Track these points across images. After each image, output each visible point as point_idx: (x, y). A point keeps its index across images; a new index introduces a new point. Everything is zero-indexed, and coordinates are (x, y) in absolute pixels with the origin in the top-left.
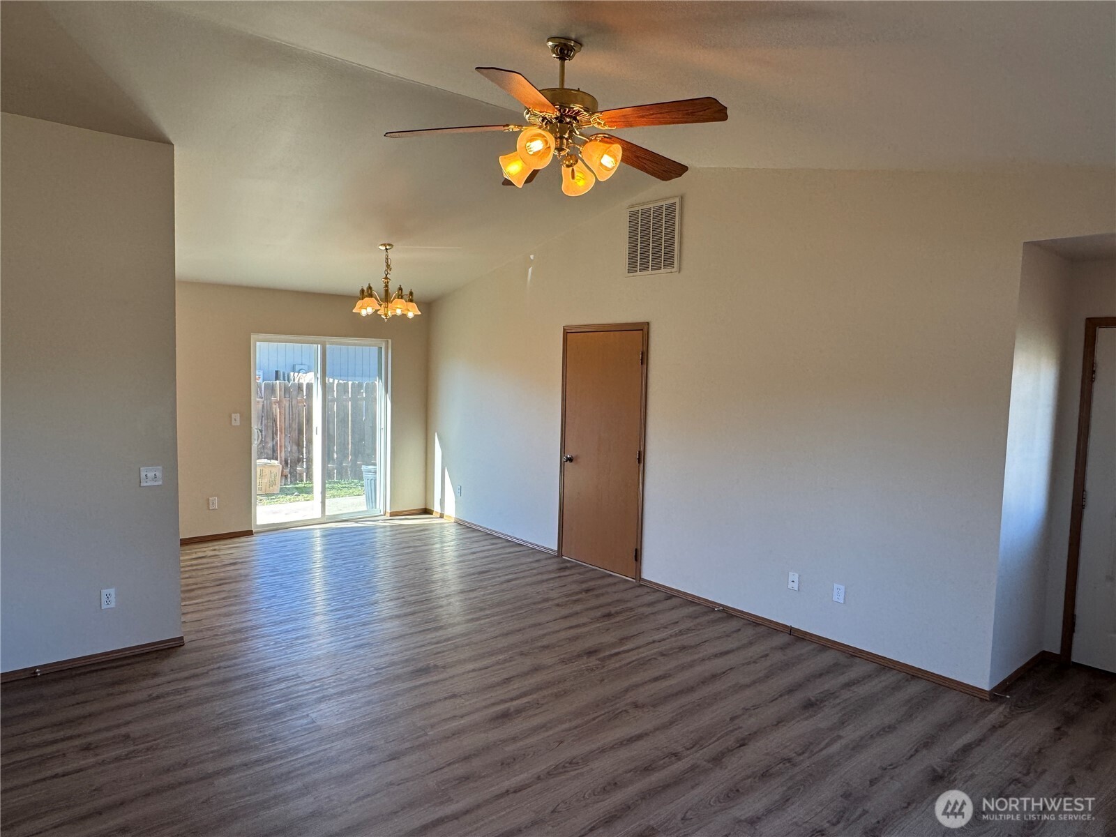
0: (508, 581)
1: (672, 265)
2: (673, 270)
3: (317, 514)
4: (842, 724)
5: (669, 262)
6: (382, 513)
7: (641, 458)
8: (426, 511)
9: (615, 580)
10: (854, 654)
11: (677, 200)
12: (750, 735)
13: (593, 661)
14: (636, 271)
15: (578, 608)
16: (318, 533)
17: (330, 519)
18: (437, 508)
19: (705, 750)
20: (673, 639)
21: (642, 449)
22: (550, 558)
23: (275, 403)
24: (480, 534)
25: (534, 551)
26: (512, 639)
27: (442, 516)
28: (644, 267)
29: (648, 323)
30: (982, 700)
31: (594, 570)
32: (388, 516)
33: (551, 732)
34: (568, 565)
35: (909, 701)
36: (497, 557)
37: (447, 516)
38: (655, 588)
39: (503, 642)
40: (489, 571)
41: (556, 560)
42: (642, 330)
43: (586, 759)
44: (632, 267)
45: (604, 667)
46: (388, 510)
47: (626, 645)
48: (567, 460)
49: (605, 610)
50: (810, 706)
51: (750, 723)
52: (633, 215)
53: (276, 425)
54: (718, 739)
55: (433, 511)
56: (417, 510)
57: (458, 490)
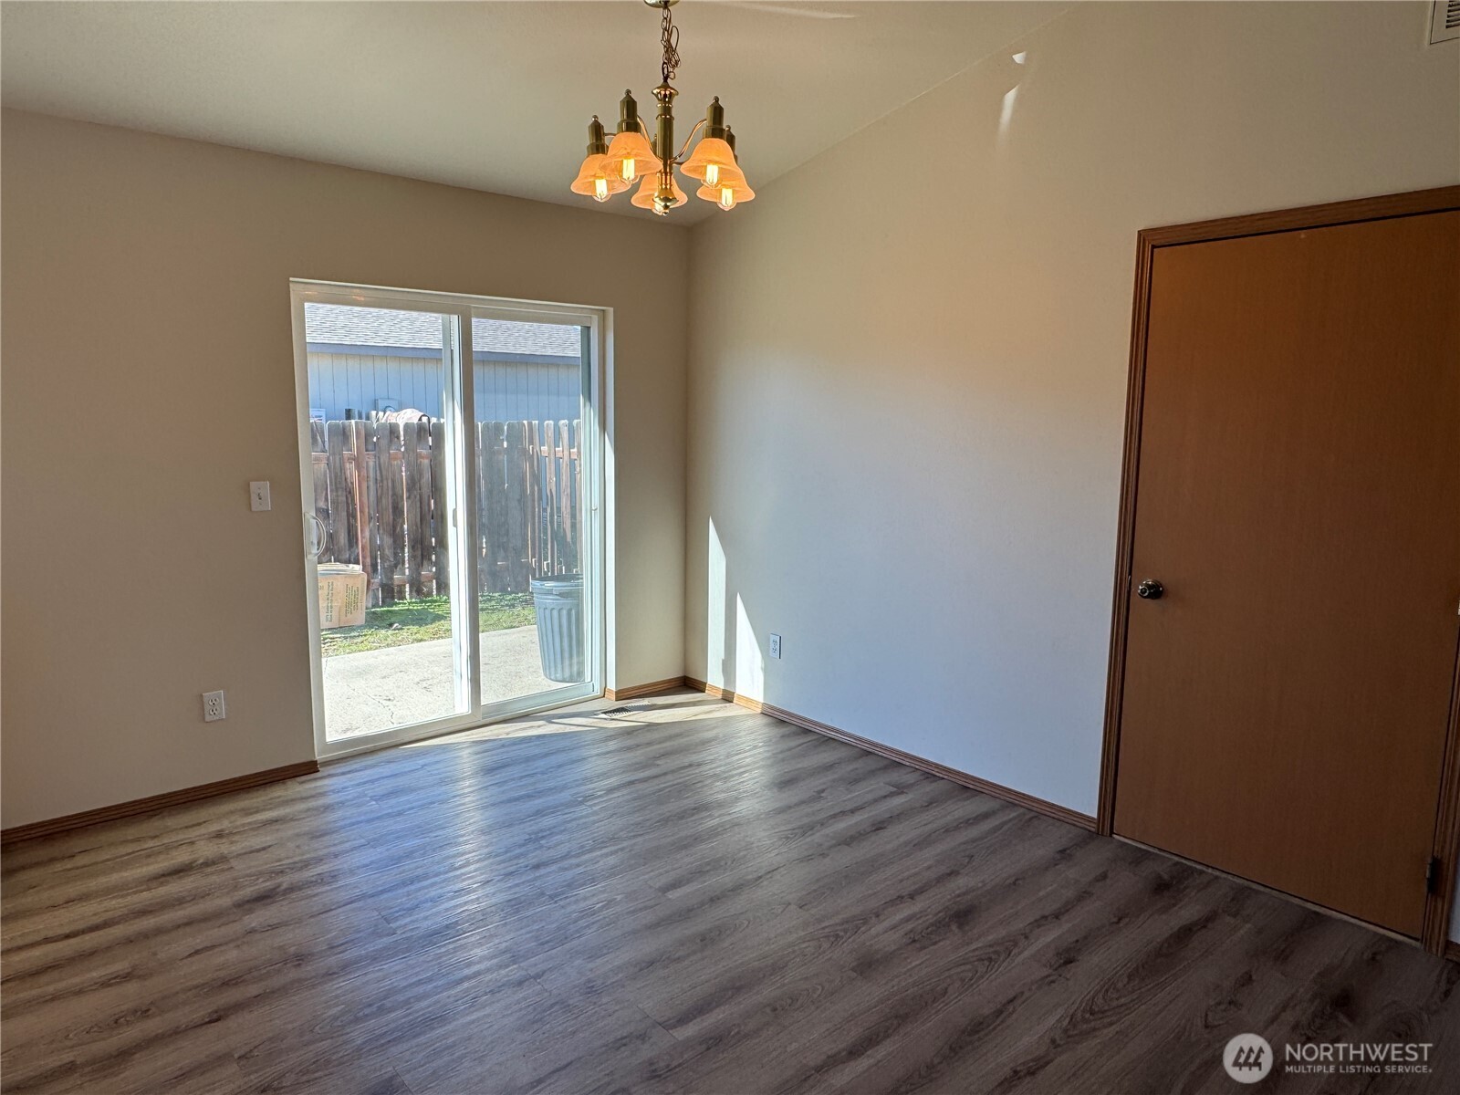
3: (461, 705)
6: (598, 693)
8: (688, 684)
18: (714, 678)
23: (351, 459)
27: (728, 698)
37: (711, 686)
41: (1094, 841)
46: (612, 686)
53: (353, 499)
55: (705, 685)
56: (669, 681)
57: (772, 645)
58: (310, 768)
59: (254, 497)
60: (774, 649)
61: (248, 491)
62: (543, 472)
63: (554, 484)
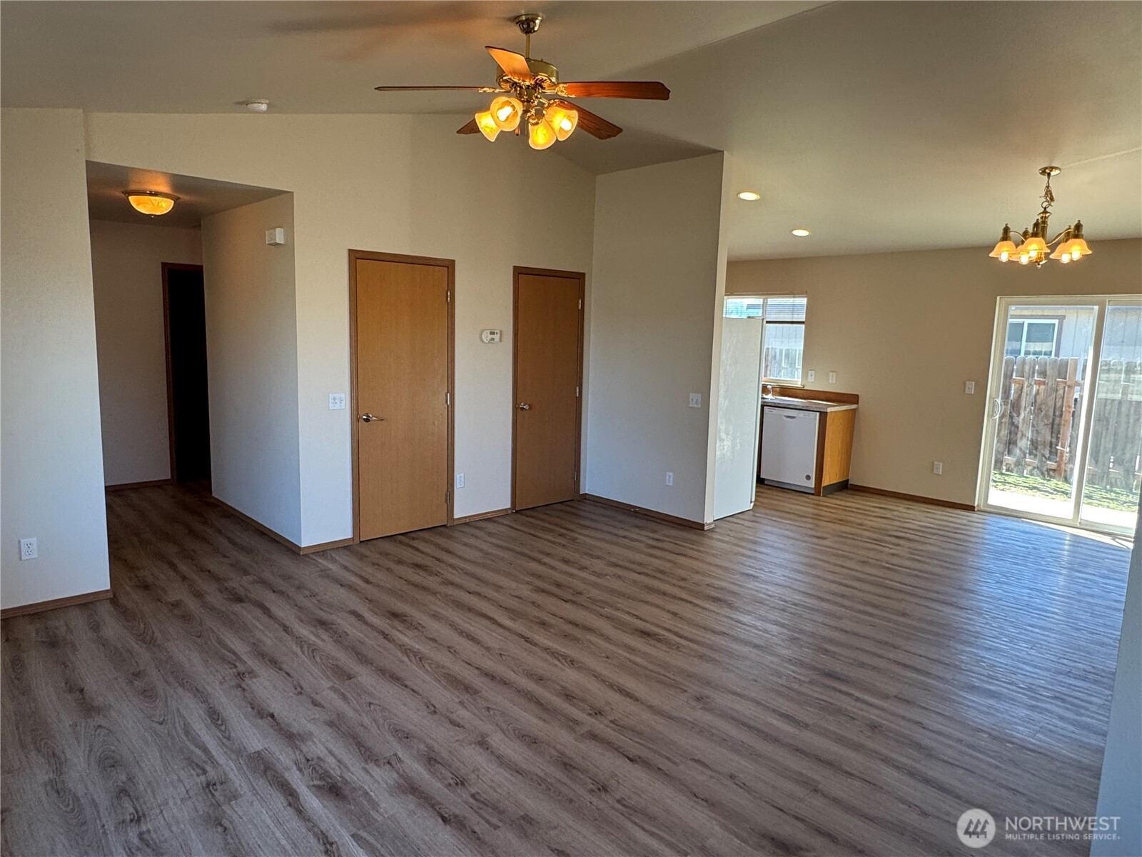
17: (1084, 525)
58: (971, 508)
59: (967, 389)
61: (965, 384)
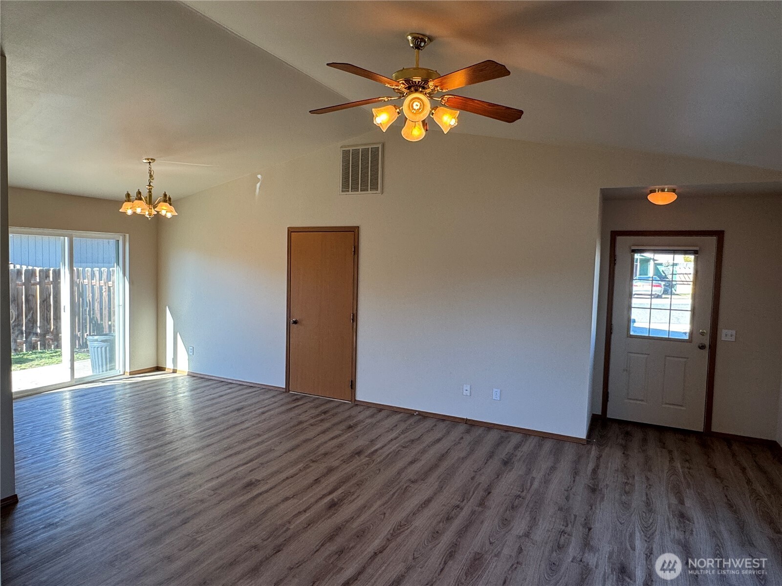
0: (263, 413)
1: (377, 189)
2: (377, 192)
3: (67, 378)
4: (529, 471)
5: (374, 187)
6: (122, 373)
7: (355, 318)
8: (158, 369)
9: (338, 404)
10: (508, 430)
11: (380, 146)
12: (488, 486)
13: (364, 459)
14: (348, 191)
15: (327, 425)
16: (67, 395)
17: (79, 381)
18: (169, 365)
19: (471, 500)
20: (402, 436)
21: (355, 312)
22: (281, 394)
24: (214, 382)
25: (267, 389)
26: (299, 452)
27: (174, 371)
28: (355, 189)
29: (358, 227)
30: (583, 445)
31: (318, 398)
32: (127, 375)
33: (373, 509)
34: (298, 397)
35: (551, 451)
36: (242, 397)
37: (168, 369)
38: (368, 405)
39: (294, 456)
40: (242, 408)
41: (286, 394)
42: (354, 231)
43: (408, 521)
44: (345, 187)
45: (373, 461)
46: (128, 370)
47: (377, 445)
48: (292, 323)
49: (347, 424)
50: (507, 463)
51: (484, 479)
52: (346, 154)
54: (474, 493)
55: (165, 368)
56: (151, 368)
57: (190, 350)
60: (191, 351)
62: (85, 291)
63: (91, 297)
